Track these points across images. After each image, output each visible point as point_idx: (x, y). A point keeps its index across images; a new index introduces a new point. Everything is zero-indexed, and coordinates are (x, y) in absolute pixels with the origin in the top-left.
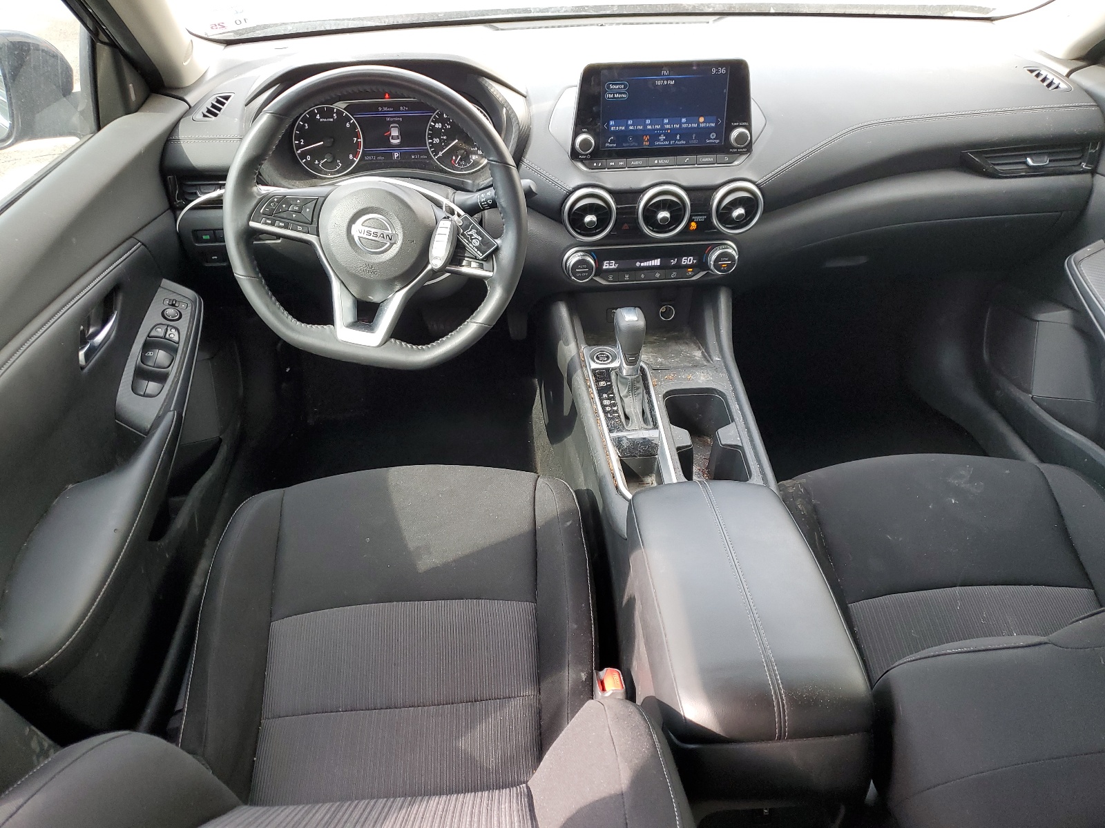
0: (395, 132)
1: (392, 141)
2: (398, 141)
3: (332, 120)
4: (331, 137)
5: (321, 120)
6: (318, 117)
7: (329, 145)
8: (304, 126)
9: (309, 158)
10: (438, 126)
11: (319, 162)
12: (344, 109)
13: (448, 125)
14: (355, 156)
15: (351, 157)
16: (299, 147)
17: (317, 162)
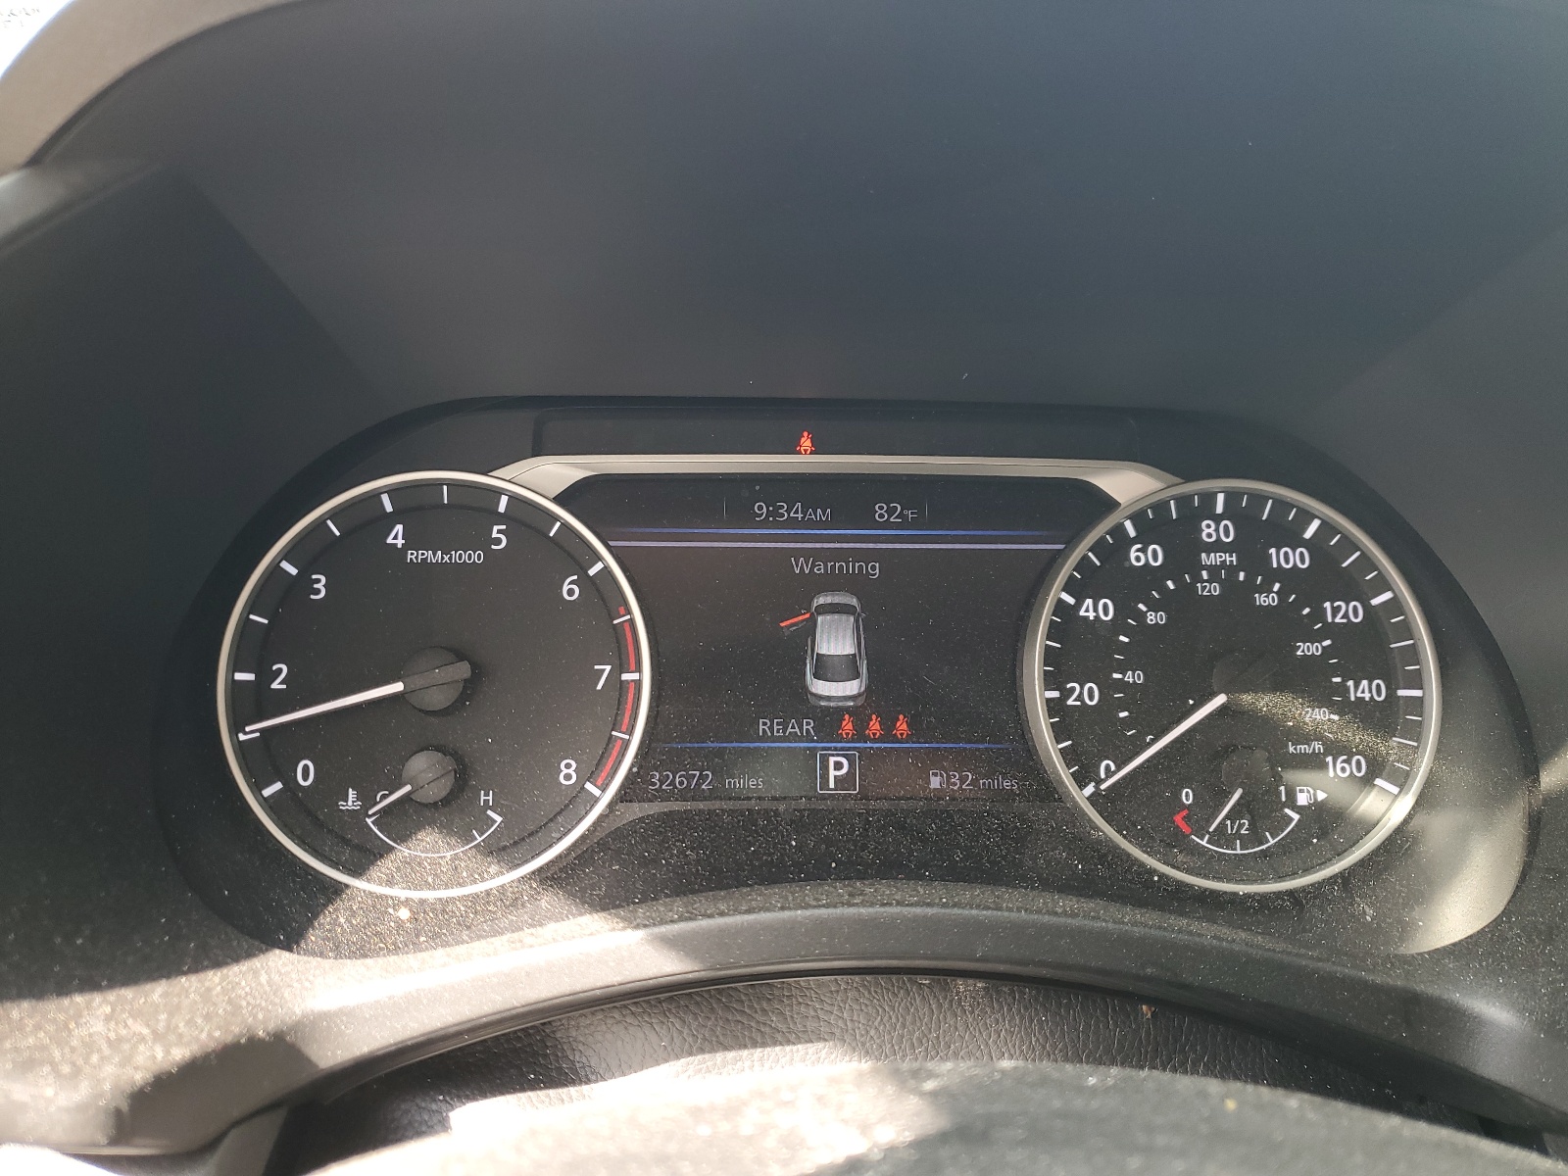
0: (836, 640)
1: (821, 687)
2: (852, 687)
3: (476, 557)
4: (460, 656)
5: (411, 555)
6: (397, 536)
7: (438, 699)
8: (304, 583)
9: (305, 773)
10: (1097, 610)
11: (368, 800)
12: (559, 500)
13: (1154, 607)
14: (596, 769)
15: (568, 772)
16: (252, 703)
17: (351, 801)
